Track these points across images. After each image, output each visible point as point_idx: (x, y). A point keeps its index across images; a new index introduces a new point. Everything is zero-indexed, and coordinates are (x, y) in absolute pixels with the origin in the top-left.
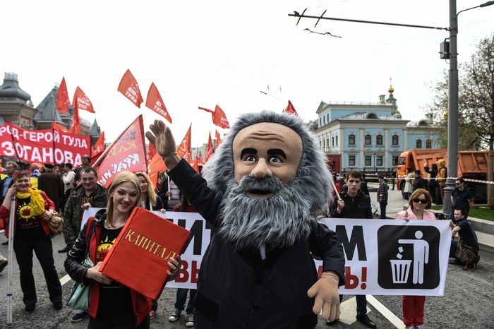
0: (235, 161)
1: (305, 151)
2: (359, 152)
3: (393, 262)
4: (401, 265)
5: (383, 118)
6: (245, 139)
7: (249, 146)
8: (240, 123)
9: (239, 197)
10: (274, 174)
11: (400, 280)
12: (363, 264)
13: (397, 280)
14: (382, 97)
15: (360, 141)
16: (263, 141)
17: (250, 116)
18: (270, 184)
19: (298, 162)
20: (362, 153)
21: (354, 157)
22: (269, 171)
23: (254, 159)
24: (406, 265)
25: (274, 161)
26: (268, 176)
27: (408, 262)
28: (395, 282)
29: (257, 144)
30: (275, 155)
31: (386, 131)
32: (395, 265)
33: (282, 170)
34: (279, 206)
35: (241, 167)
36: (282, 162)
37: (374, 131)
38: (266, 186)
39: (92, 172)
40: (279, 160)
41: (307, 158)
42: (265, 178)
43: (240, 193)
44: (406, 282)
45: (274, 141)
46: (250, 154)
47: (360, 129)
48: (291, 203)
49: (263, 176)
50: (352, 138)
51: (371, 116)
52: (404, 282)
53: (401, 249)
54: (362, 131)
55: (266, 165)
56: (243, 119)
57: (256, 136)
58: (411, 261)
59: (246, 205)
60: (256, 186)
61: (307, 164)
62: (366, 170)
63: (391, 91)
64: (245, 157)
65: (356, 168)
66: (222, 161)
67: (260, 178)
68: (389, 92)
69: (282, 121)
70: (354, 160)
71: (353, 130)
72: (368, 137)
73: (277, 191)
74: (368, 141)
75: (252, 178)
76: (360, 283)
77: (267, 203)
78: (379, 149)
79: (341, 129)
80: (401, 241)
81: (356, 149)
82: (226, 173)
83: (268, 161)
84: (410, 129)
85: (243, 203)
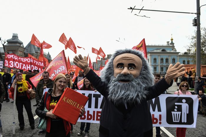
0: (114, 69)
1: (143, 65)
2: (158, 65)
3: (173, 113)
4: (176, 114)
5: (168, 51)
6: (119, 59)
7: (120, 62)
8: (116, 54)
9: (116, 83)
10: (131, 74)
11: (176, 121)
12: (160, 113)
13: (175, 121)
14: (168, 42)
15: (159, 61)
17: (120, 51)
18: (129, 77)
19: (141, 69)
20: (159, 66)
21: (156, 68)
22: (129, 72)
23: (122, 68)
24: (179, 114)
25: (131, 68)
26: (128, 74)
27: (180, 113)
28: (174, 121)
29: (123, 62)
30: (131, 66)
31: (170, 57)
32: (174, 114)
33: (134, 72)
35: (117, 71)
36: (134, 69)
37: (165, 57)
38: (127, 78)
39: (47, 74)
40: (133, 68)
41: (144, 68)
42: (127, 75)
43: (116, 81)
44: (179, 121)
45: (131, 60)
46: (120, 65)
47: (158, 56)
48: (138, 86)
49: (127, 74)
50: (155, 60)
51: (163, 50)
52: (178, 122)
53: (176, 107)
54: (159, 57)
55: (128, 70)
56: (118, 52)
57: (123, 58)
58: (181, 112)
60: (123, 78)
61: (144, 70)
62: (161, 73)
63: (172, 40)
65: (157, 72)
66: (109, 68)
67: (125, 75)
68: (171, 40)
69: (134, 53)
70: (156, 69)
71: (156, 56)
72: (162, 59)
74: (162, 61)
76: (159, 121)
77: (128, 85)
78: (167, 64)
79: (150, 56)
80: (176, 104)
81: (157, 64)
82: (110, 74)
83: (128, 68)
84: (180, 56)
85: (118, 85)
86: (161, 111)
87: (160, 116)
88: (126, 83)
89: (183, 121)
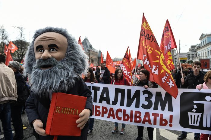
0: (35, 53)
1: (69, 44)
3: (189, 114)
4: (195, 116)
6: (37, 41)
7: (39, 44)
8: (36, 34)
9: (36, 70)
10: (52, 57)
11: (194, 124)
13: (192, 123)
16: (45, 41)
18: (50, 62)
19: (66, 50)
22: (50, 55)
23: (43, 51)
24: (198, 116)
25: (52, 50)
26: (49, 58)
27: (200, 114)
28: (190, 124)
29: (43, 43)
30: (52, 47)
32: (191, 115)
33: (57, 54)
34: (56, 72)
36: (57, 50)
38: (48, 63)
40: (55, 50)
41: (71, 48)
42: (47, 59)
43: (37, 68)
44: (198, 125)
45: (51, 40)
46: (40, 48)
48: (63, 70)
49: (46, 58)
52: (196, 125)
53: (195, 107)
55: (48, 53)
56: (37, 32)
58: (202, 113)
59: (40, 74)
60: (43, 64)
61: (70, 50)
64: (38, 50)
66: (30, 53)
67: (45, 59)
69: (56, 31)
73: (55, 65)
75: (41, 60)
76: (169, 123)
77: (50, 71)
80: (195, 102)
82: (32, 60)
83: (49, 51)
85: (38, 73)
86: (173, 111)
87: (171, 117)
88: (47, 70)
89: (204, 125)
